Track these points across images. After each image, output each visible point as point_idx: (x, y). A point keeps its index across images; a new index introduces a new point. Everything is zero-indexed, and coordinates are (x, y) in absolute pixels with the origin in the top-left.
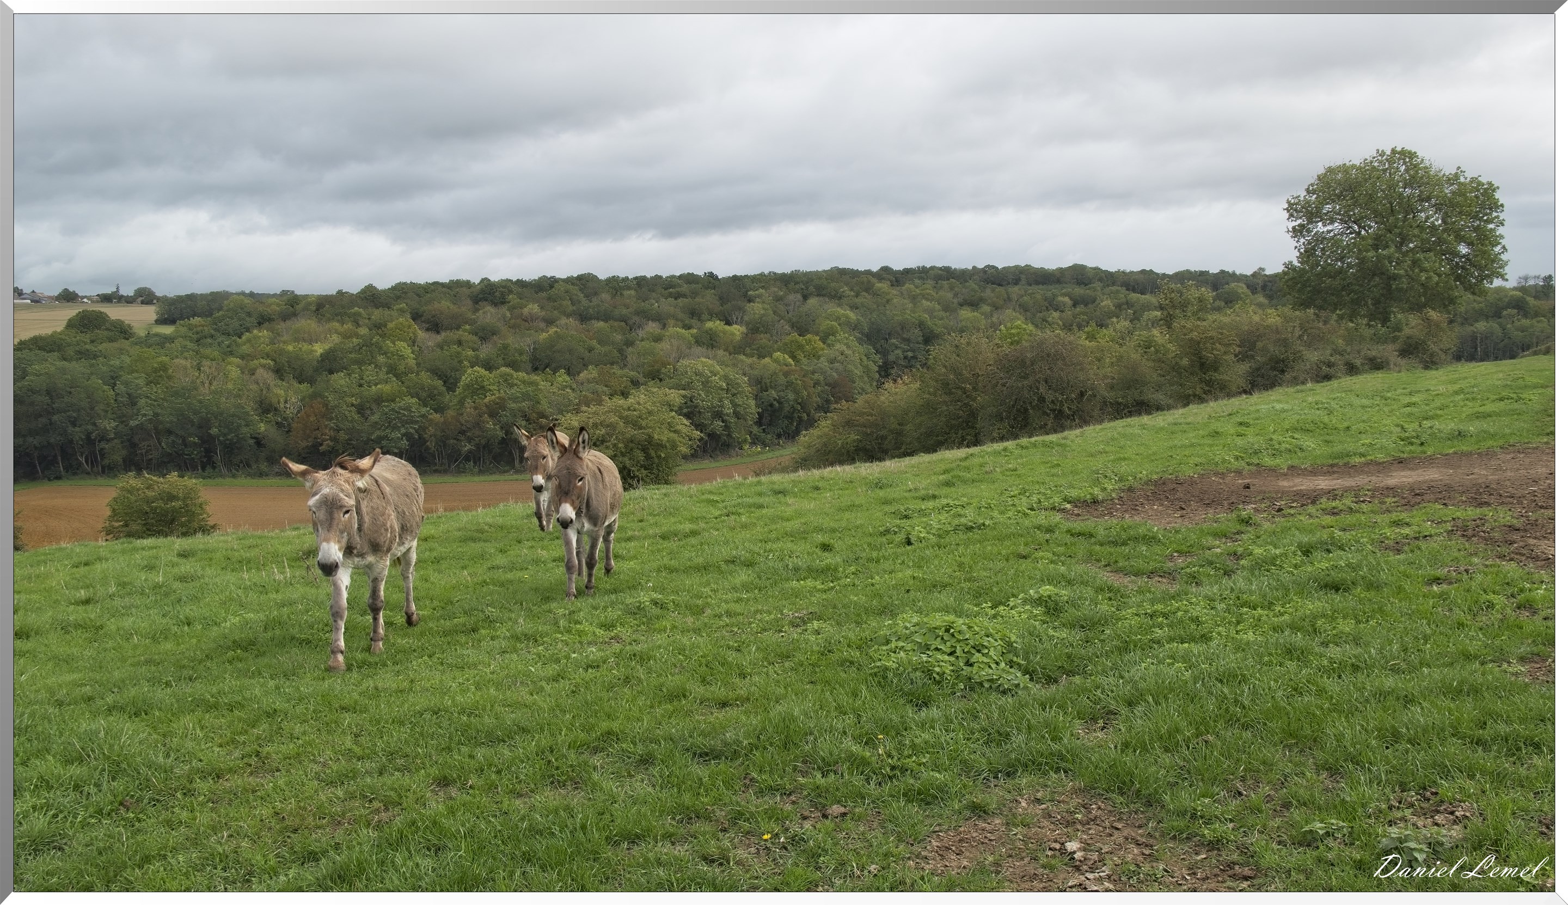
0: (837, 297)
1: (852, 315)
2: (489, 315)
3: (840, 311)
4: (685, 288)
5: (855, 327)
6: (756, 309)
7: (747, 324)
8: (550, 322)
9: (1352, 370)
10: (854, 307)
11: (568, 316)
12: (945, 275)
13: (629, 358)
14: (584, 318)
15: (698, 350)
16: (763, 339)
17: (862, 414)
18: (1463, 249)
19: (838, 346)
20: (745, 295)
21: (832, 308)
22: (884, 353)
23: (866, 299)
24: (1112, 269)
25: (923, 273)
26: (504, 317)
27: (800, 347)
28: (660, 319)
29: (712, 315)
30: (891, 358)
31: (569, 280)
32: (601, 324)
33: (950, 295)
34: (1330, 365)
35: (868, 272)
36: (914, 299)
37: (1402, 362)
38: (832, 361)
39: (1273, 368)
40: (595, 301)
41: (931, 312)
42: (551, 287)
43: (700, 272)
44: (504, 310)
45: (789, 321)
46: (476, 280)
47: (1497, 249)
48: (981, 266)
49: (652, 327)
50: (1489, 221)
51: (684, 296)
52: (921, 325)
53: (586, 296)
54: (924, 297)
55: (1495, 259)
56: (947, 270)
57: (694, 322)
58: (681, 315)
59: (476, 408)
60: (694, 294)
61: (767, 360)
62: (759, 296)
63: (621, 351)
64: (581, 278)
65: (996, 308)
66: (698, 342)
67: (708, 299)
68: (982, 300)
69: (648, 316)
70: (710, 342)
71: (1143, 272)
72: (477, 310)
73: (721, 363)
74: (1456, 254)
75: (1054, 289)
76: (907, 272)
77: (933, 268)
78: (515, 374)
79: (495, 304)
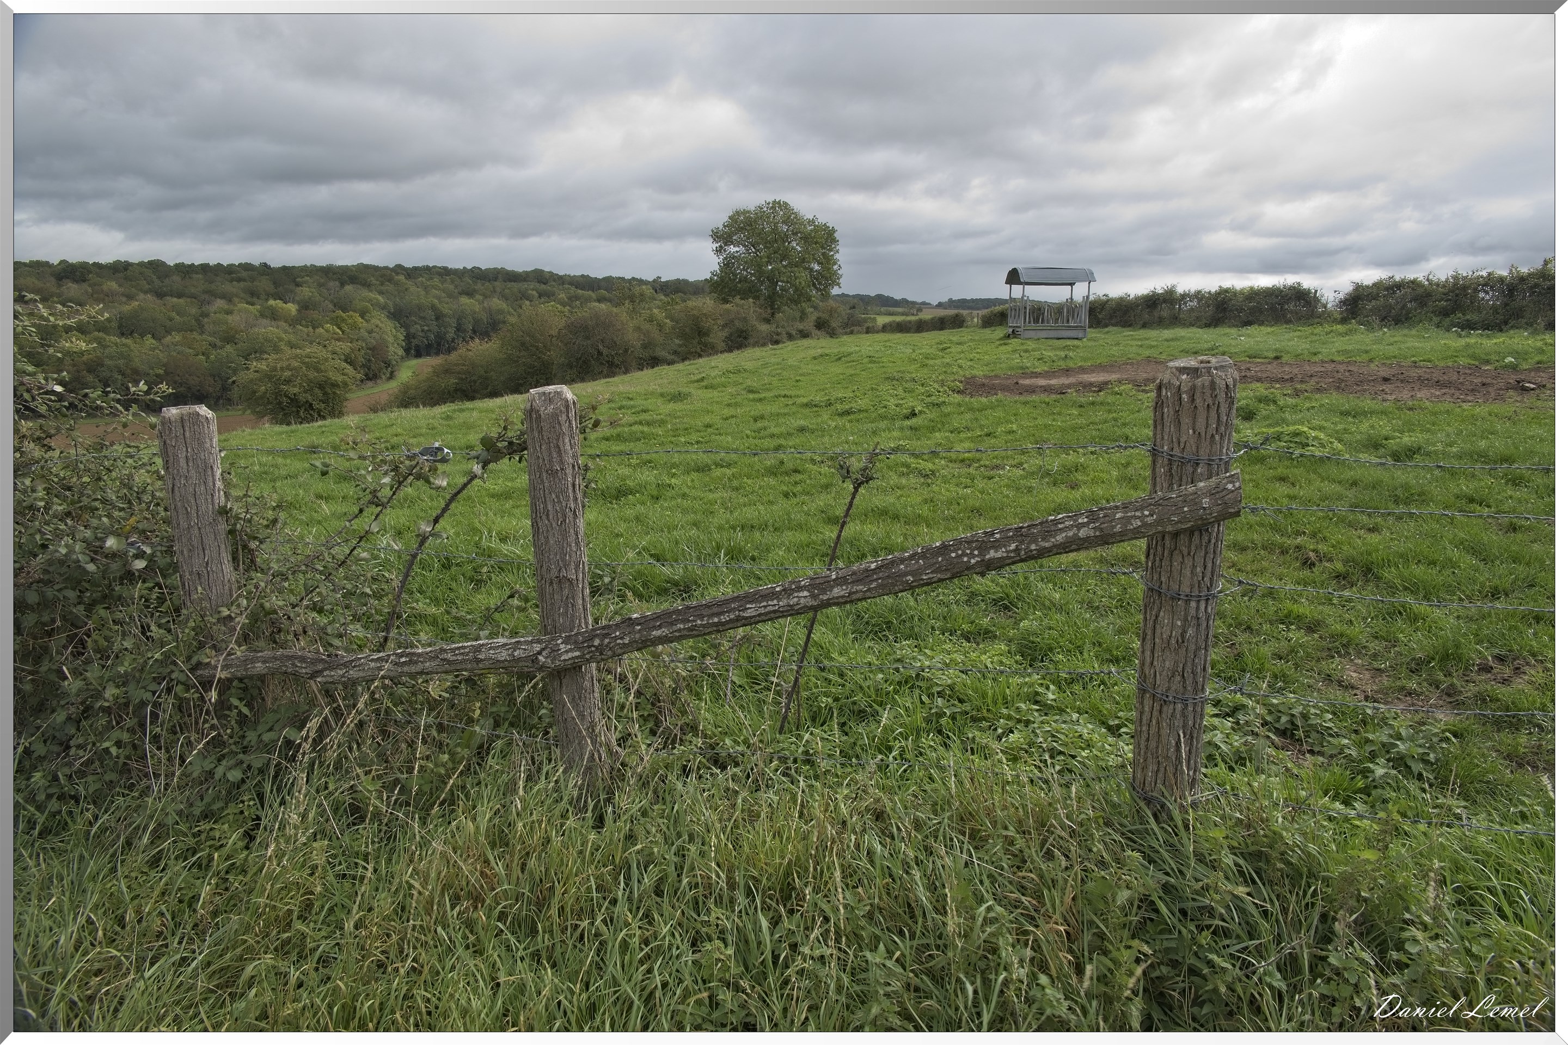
0: (367, 285)
1: (381, 299)
2: (72, 289)
3: (372, 295)
4: (244, 274)
5: (383, 308)
6: (306, 292)
7: (298, 303)
8: (130, 297)
9: (790, 337)
10: (381, 293)
11: (146, 292)
12: (445, 272)
13: (206, 326)
14: (160, 295)
15: (265, 321)
16: (315, 315)
17: (456, 365)
18: (817, 267)
19: (373, 321)
20: (294, 281)
21: (365, 293)
22: (405, 326)
23: (389, 287)
24: (561, 274)
25: (427, 270)
26: (86, 292)
27: (344, 320)
28: (228, 298)
29: (269, 295)
30: (412, 330)
31: (141, 264)
32: (175, 300)
33: (451, 287)
34: (778, 334)
35: (386, 268)
36: (426, 288)
37: (818, 333)
38: (370, 332)
39: (740, 336)
40: (167, 281)
41: (439, 298)
42: (126, 269)
43: (256, 263)
44: (85, 286)
45: (332, 301)
46: (55, 262)
47: (835, 267)
48: (469, 267)
49: (220, 303)
50: (831, 250)
51: (244, 280)
52: (433, 307)
53: (159, 278)
54: (433, 287)
55: (835, 273)
56: (445, 268)
57: (255, 300)
58: (242, 295)
59: (74, 365)
60: (253, 279)
61: (321, 330)
62: (306, 282)
63: (197, 320)
64: (151, 263)
65: (485, 297)
66: (263, 315)
67: (264, 284)
68: (475, 291)
69: (215, 295)
70: (274, 315)
71: (583, 276)
72: (60, 286)
73: (286, 332)
74: (811, 270)
75: (524, 286)
76: (415, 268)
77: (434, 267)
78: (107, 338)
79: (76, 281)
